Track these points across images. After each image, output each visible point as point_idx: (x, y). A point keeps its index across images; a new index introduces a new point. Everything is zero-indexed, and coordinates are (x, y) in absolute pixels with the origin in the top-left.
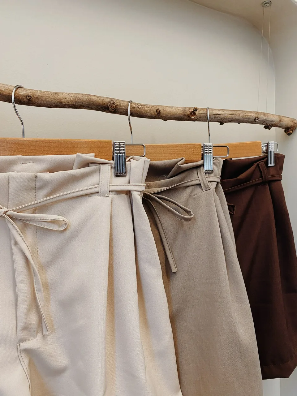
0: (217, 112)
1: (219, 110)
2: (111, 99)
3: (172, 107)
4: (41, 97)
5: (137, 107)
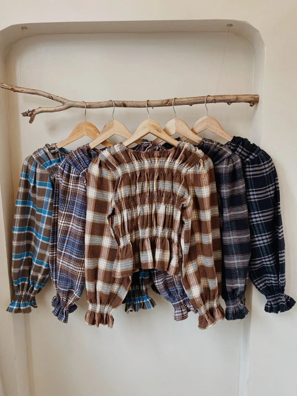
0: (184, 100)
1: (186, 98)
2: (123, 101)
3: (155, 101)
4: (94, 105)
5: (135, 104)
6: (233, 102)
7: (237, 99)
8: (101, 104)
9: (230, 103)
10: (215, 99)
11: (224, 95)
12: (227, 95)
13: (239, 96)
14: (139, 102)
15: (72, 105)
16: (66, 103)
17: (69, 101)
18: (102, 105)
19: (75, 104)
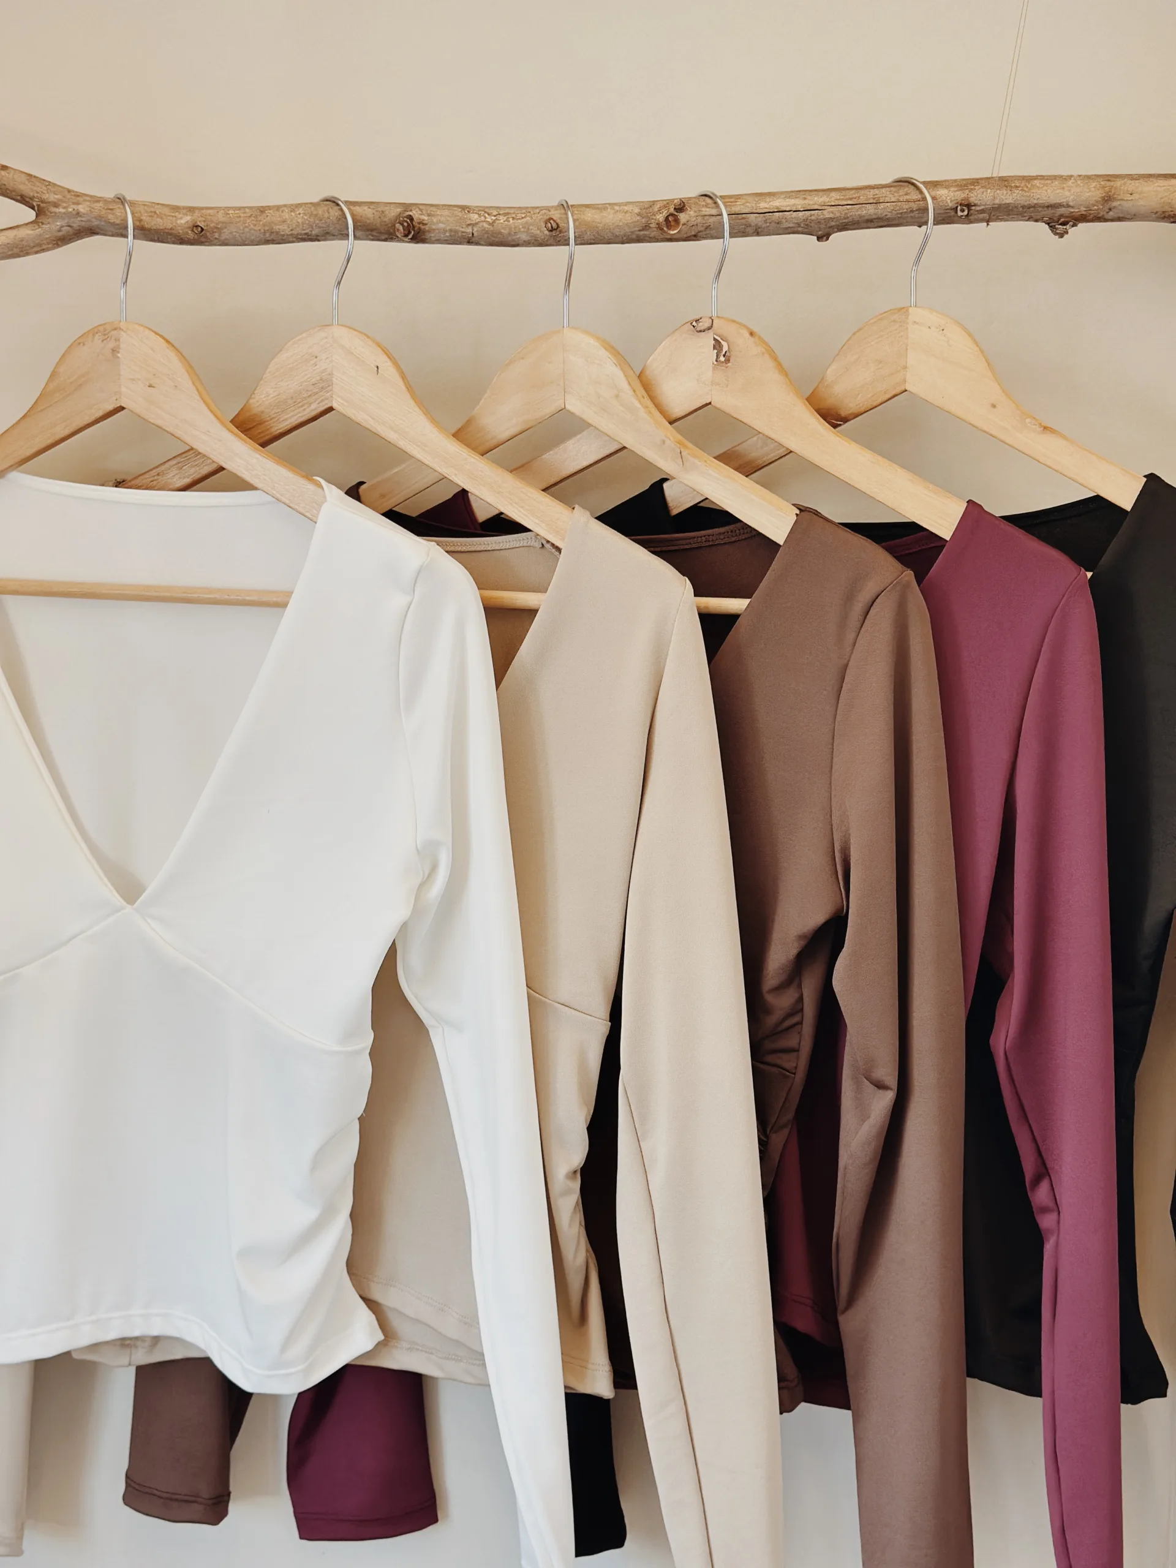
0: (779, 203)
4: (226, 224)
5: (482, 222)
6: (1083, 218)
7: (1107, 199)
8: (271, 216)
9: (1064, 224)
10: (967, 199)
11: (1028, 179)
12: (1042, 177)
13: (1118, 183)
14: (507, 212)
15: (95, 223)
16: (56, 205)
17: (78, 195)
18: (276, 228)
19: (112, 218)
